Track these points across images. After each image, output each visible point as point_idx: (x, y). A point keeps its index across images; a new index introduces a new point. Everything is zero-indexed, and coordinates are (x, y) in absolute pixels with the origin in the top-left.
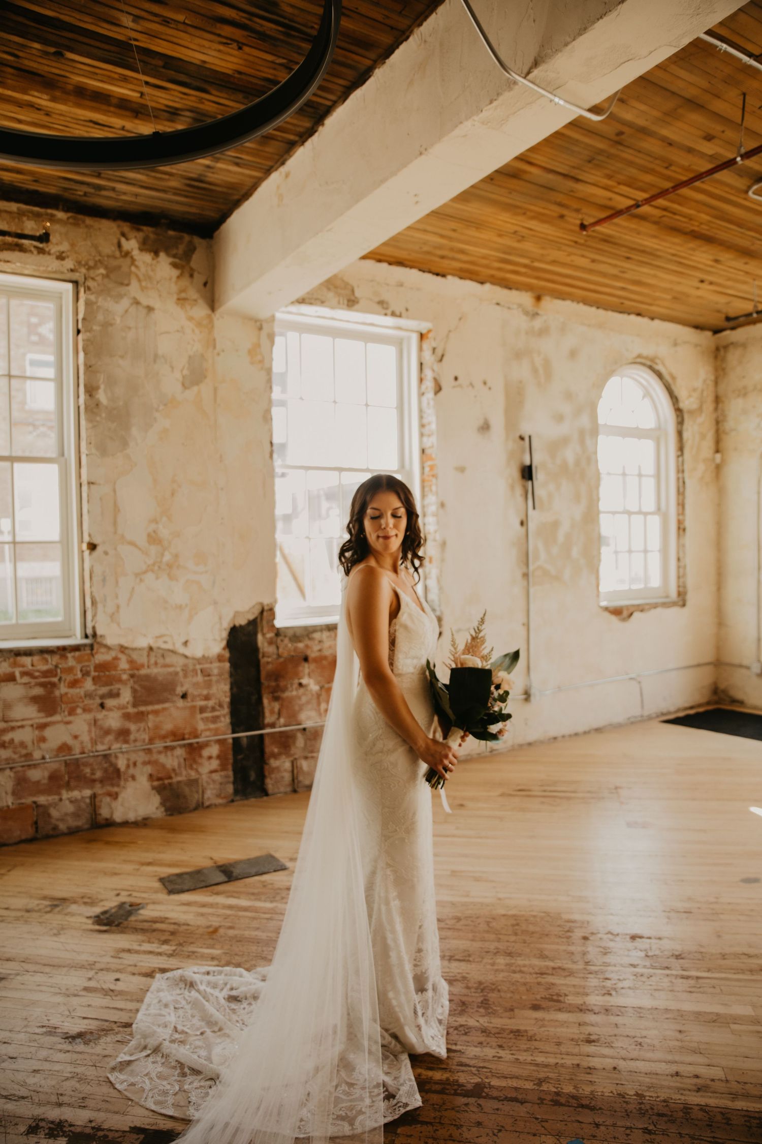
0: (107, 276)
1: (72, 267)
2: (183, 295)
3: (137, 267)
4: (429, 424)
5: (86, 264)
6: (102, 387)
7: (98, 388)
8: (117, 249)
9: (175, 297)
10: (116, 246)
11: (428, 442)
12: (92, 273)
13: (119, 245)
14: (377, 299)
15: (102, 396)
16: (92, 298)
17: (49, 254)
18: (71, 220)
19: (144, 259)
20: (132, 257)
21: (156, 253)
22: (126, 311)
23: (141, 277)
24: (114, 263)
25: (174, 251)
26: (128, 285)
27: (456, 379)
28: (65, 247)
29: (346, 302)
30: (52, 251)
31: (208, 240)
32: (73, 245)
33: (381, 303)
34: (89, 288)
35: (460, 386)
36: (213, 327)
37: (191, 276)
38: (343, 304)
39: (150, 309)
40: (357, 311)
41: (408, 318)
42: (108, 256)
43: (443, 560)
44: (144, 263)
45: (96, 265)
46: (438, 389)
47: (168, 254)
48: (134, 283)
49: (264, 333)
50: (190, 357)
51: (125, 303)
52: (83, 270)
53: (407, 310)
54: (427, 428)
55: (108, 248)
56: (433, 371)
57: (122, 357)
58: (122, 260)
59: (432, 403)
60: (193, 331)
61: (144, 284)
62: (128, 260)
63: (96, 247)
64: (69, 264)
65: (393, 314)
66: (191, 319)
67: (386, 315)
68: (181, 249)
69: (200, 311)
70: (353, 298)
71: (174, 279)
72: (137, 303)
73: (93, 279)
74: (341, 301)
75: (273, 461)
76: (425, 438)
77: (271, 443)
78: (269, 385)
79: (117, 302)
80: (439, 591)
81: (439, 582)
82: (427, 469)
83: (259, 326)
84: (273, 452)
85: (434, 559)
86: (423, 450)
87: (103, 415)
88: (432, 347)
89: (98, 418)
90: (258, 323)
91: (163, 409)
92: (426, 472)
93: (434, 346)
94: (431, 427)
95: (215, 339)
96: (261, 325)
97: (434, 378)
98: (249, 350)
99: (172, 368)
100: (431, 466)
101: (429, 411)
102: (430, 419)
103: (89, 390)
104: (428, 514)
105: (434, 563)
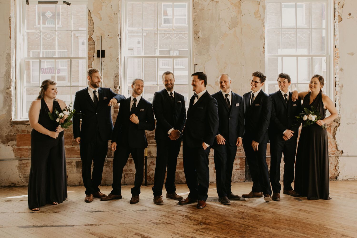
4: (337, 35)
6: (200, 31)
7: (199, 32)
11: (337, 43)
15: (200, 34)
16: (197, 1)
22: (209, 4)
27: (350, 14)
35: (352, 17)
36: (240, 6)
39: (217, 2)
43: (341, 93)
46: (341, 20)
49: (261, 6)
50: (232, 18)
51: (209, 1)
54: (336, 37)
56: (338, 12)
57: (207, 20)
59: (338, 26)
60: (233, 8)
66: (232, 4)
69: (235, 0)
72: (213, 0)
75: (264, 54)
76: (336, 41)
77: (263, 47)
78: (263, 25)
79: (205, 1)
80: (339, 106)
81: (339, 103)
82: (336, 54)
83: (259, 3)
84: (264, 51)
85: (338, 93)
86: (335, 46)
87: (201, 41)
88: (338, 2)
89: (199, 42)
90: (258, 2)
91: (222, 37)
92: (336, 55)
93: (339, 2)
94: (338, 36)
95: (241, 10)
96: (260, 3)
97: (339, 15)
98: (255, 13)
99: (225, 22)
100: (337, 53)
101: (337, 30)
102: (337, 33)
103: (196, 33)
104: (336, 73)
105: (338, 94)
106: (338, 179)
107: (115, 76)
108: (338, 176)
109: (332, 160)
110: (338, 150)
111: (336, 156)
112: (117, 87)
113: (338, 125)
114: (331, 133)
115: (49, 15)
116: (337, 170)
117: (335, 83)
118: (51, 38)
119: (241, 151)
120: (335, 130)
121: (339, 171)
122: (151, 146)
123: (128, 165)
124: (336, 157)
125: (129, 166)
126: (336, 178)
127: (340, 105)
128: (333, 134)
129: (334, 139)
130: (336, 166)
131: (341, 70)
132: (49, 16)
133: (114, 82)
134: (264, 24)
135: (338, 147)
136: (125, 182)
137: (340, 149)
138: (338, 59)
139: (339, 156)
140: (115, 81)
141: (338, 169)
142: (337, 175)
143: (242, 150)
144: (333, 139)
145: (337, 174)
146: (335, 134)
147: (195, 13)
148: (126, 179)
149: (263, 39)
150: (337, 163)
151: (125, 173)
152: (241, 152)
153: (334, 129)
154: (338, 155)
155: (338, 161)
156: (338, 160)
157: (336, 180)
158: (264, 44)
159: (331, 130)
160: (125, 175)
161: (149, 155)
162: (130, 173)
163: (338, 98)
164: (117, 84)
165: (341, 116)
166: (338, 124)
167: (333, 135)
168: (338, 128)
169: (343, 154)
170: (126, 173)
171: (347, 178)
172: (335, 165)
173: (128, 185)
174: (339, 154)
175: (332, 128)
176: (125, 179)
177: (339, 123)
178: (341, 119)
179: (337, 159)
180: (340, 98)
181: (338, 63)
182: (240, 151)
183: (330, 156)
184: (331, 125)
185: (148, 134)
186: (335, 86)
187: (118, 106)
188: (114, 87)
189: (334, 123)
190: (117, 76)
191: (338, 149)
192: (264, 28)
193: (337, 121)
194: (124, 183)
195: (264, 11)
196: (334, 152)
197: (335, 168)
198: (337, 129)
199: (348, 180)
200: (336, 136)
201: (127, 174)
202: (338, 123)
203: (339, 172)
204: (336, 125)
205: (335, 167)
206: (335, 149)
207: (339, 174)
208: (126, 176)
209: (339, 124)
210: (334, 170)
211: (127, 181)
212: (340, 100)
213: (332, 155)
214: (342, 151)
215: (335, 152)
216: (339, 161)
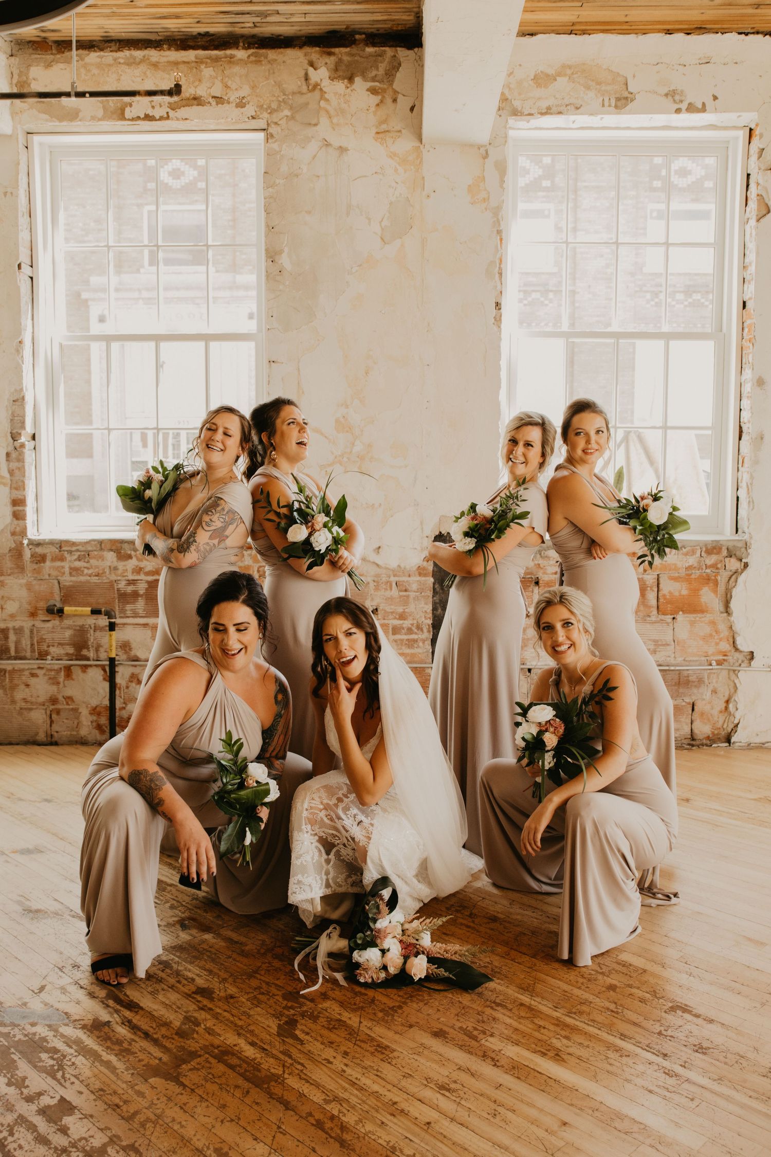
0: (292, 118)
1: (254, 114)
2: (384, 127)
3: (327, 100)
5: (269, 107)
6: (286, 250)
7: (281, 252)
8: (304, 83)
9: (374, 130)
10: (303, 79)
12: (275, 117)
13: (307, 78)
14: (666, 91)
15: (285, 261)
16: (275, 146)
17: (229, 103)
18: (252, 58)
19: (335, 89)
20: (321, 89)
21: (351, 79)
22: (315, 156)
23: (332, 112)
24: (301, 100)
25: (374, 73)
26: (316, 125)
28: (245, 91)
29: (613, 102)
30: (231, 100)
31: (416, 50)
32: (253, 88)
33: (671, 94)
34: (272, 136)
36: (421, 162)
37: (395, 100)
38: (610, 106)
39: (342, 150)
40: (630, 112)
41: (716, 110)
42: (294, 93)
43: (756, 462)
44: (336, 93)
45: (279, 106)
47: (365, 79)
48: (324, 121)
49: (490, 162)
50: (391, 203)
51: (313, 146)
52: (265, 115)
53: (715, 98)
55: (293, 83)
56: (758, 184)
57: (309, 212)
58: (310, 94)
59: (754, 233)
60: (396, 170)
61: (335, 120)
62: (317, 93)
63: (279, 85)
64: (250, 110)
65: (691, 108)
66: (393, 155)
67: (678, 111)
68: (382, 67)
69: (405, 144)
70: (626, 94)
71: (373, 109)
72: (328, 145)
73: (276, 123)
74: (606, 103)
75: (500, 327)
76: (746, 285)
77: (497, 304)
78: (495, 230)
79: (303, 147)
80: (749, 506)
81: (748, 493)
82: (746, 330)
83: (484, 153)
84: (501, 316)
85: (746, 460)
86: (744, 303)
87: (287, 283)
88: (759, 147)
89: (281, 287)
90: (481, 149)
91: (357, 271)
92: (745, 335)
93: (762, 147)
94: (752, 269)
95: (423, 178)
96: (487, 152)
97: (758, 195)
98: (469, 186)
99: (369, 219)
100: (750, 326)
101: (751, 246)
102: (751, 257)
103: (272, 256)
104: (744, 395)
105: (746, 465)
106: (734, 743)
107: (12, 399)
108: (732, 734)
109: (717, 682)
110: (737, 650)
111: (729, 670)
112: (20, 434)
113: (742, 567)
114: (715, 592)
116: (730, 714)
117: (740, 427)
119: (418, 647)
120: (730, 582)
121: (738, 715)
122: (130, 624)
123: (62, 683)
124: (731, 673)
125: (65, 686)
126: (728, 740)
127: (751, 502)
128: (724, 596)
129: (727, 612)
130: (727, 702)
131: (760, 382)
133: (11, 420)
134: (499, 225)
135: (739, 641)
136: (52, 735)
137: (744, 645)
138: (751, 345)
139: (739, 668)
140: (13, 415)
141: (734, 709)
142: (730, 730)
143: (421, 644)
144: (722, 613)
145: (731, 726)
146: (729, 596)
147: (270, 189)
148: (54, 725)
149: (497, 275)
150: (732, 690)
151: (52, 707)
152: (419, 650)
153: (727, 579)
154: (737, 664)
155: (735, 684)
156: (736, 681)
157: (727, 744)
158: (501, 292)
159: (716, 583)
160: (51, 715)
161: (126, 652)
162: (68, 707)
163: (745, 477)
164: (20, 425)
165: (751, 538)
166: (743, 564)
167: (724, 599)
168: (741, 579)
169: (752, 663)
170: (56, 709)
171: (764, 741)
172: (726, 698)
173: (62, 745)
174: (740, 662)
175: (722, 578)
176: (51, 726)
177: (743, 560)
178: (753, 546)
179: (733, 676)
180: (752, 477)
181: (751, 361)
182: (416, 646)
183: (711, 667)
184: (719, 566)
185: (120, 586)
186: (740, 439)
187: (23, 497)
188: (9, 435)
189: (727, 560)
190: (19, 401)
191: (739, 647)
192: (501, 240)
193: (738, 553)
194: (49, 739)
195: (502, 181)
196: (725, 655)
197: (726, 708)
198: (736, 581)
199: (766, 745)
200: (732, 605)
201: (58, 712)
202: (741, 560)
203: (736, 722)
204: (734, 569)
205: (724, 705)
206: (728, 646)
207: (737, 726)
208: (54, 716)
209: (746, 565)
210: (721, 712)
211: (57, 732)
212: (751, 484)
213: (718, 664)
214: (752, 653)
215: (729, 654)
216: (738, 685)
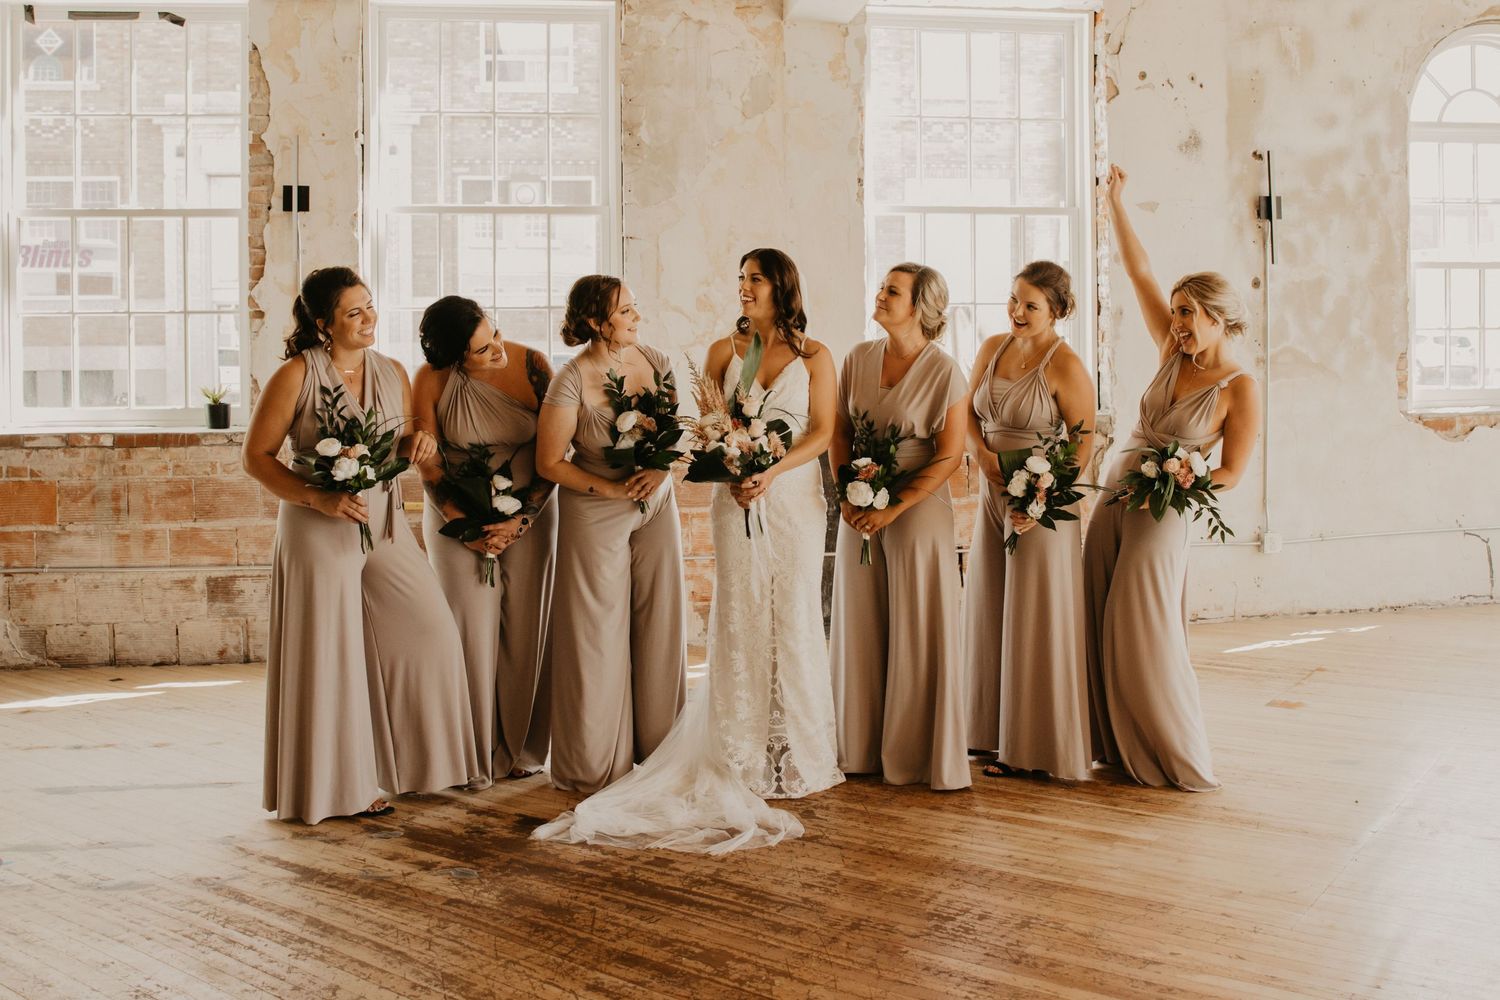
115: (50, 46)
118: (56, 131)
132: (49, 49)
